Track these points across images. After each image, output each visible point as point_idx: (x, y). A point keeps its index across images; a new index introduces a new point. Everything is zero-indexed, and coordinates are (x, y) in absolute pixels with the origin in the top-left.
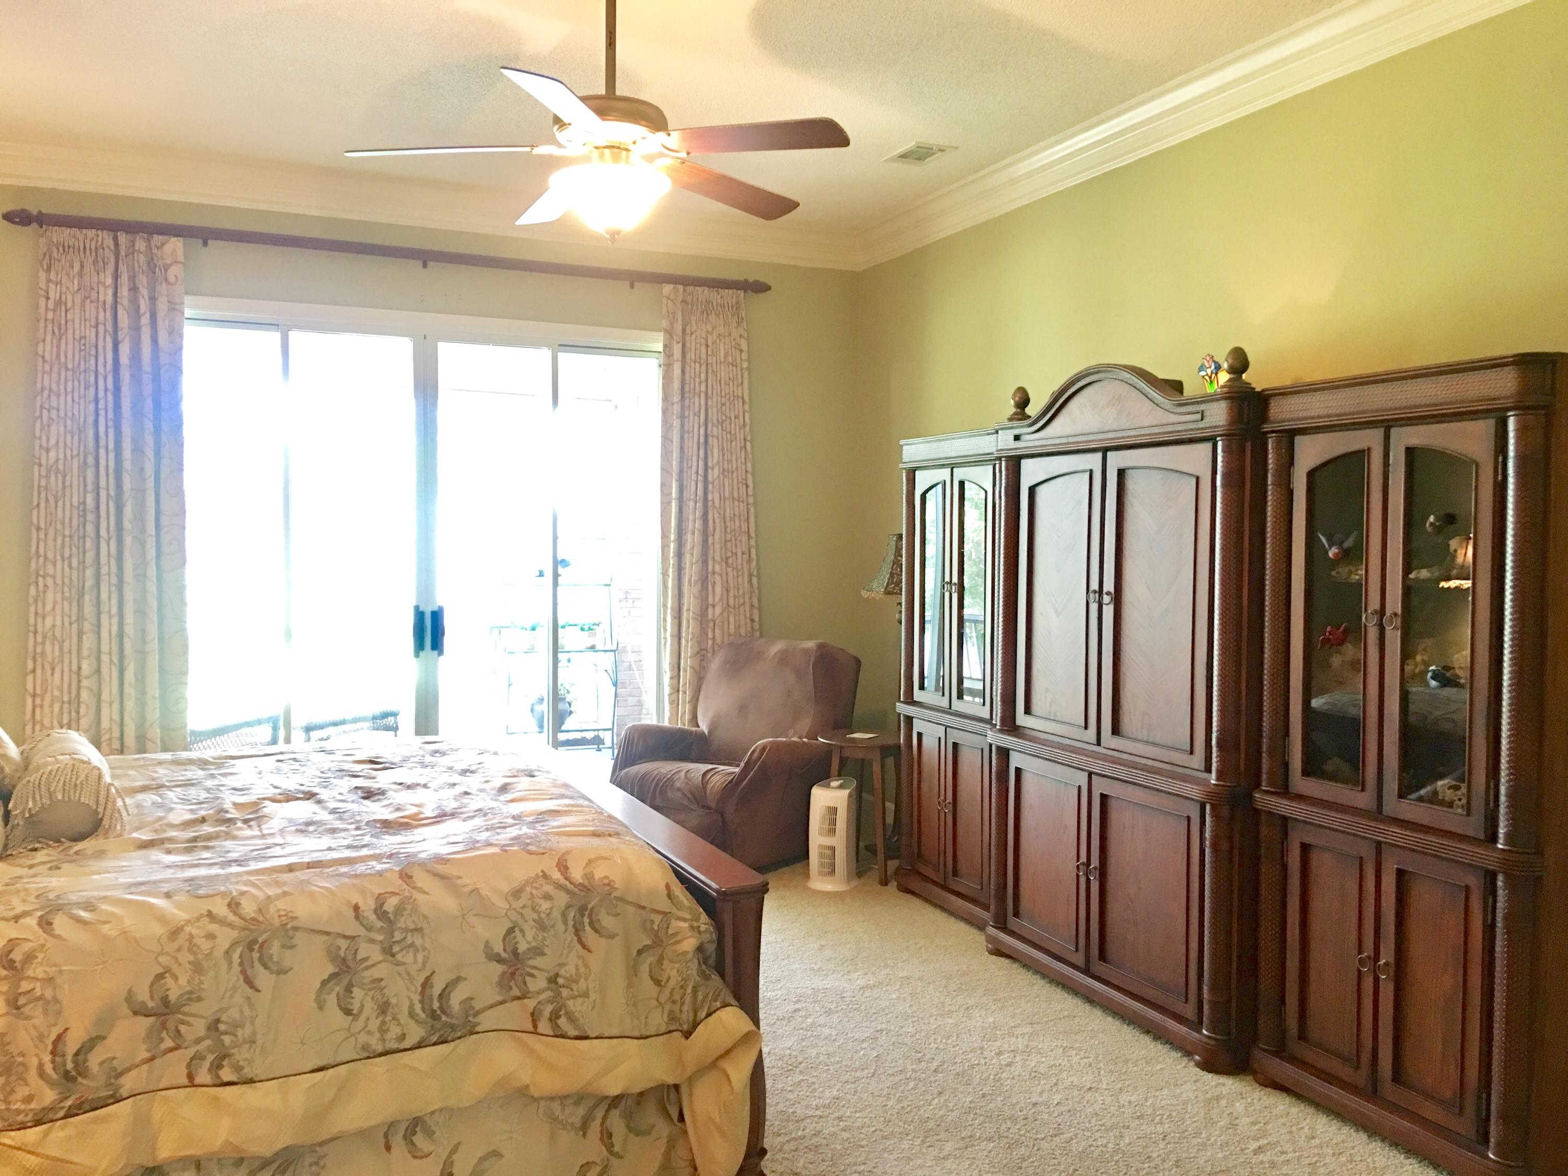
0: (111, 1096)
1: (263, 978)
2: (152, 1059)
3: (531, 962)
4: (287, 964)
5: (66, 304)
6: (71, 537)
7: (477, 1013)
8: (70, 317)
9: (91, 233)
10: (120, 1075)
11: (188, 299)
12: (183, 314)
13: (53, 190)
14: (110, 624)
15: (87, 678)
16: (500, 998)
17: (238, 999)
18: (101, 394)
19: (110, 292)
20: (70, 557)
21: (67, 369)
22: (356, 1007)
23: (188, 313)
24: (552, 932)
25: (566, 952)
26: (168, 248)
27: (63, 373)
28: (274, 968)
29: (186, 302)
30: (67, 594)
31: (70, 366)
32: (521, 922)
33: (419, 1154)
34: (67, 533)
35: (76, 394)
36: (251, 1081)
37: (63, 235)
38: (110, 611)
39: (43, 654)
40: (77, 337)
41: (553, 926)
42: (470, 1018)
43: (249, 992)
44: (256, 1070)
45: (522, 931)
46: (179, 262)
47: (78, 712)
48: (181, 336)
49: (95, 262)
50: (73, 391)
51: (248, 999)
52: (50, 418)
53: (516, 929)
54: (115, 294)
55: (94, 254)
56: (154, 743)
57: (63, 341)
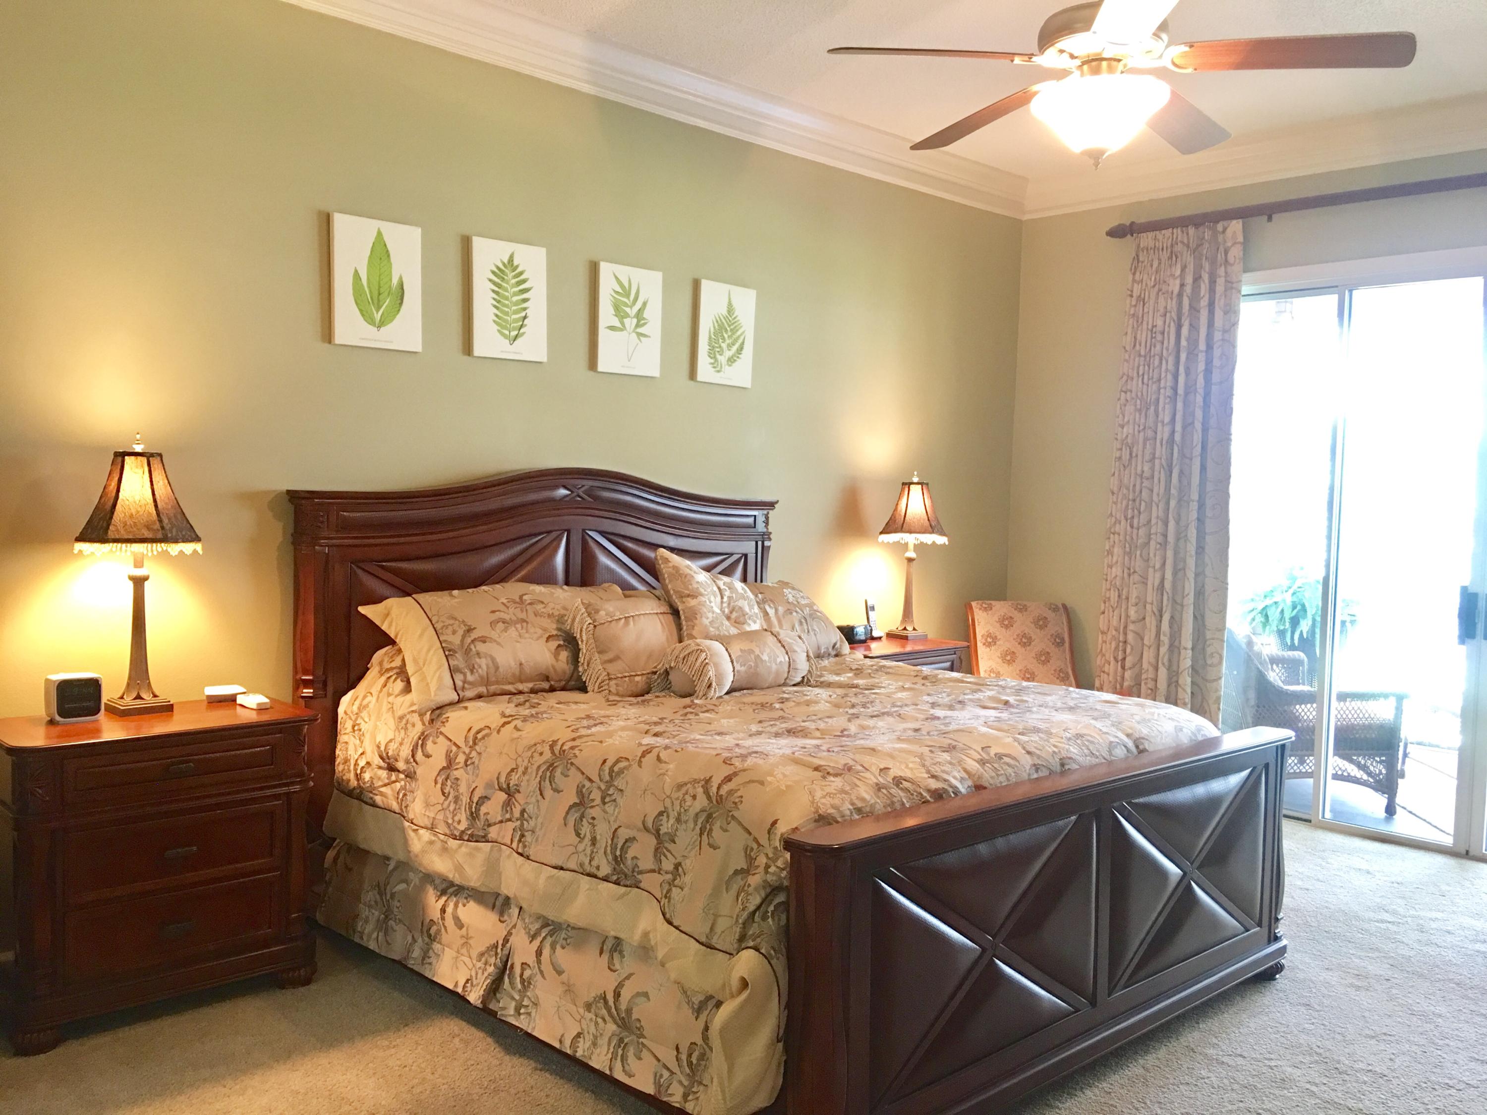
0: (484, 837)
1: (548, 792)
2: (501, 822)
3: (666, 845)
4: (561, 787)
5: (1144, 299)
6: (1134, 500)
7: (640, 873)
8: (1146, 310)
9: (1167, 233)
10: (489, 825)
11: (1246, 277)
12: (1239, 291)
13: (1150, 200)
14: (1154, 578)
15: (1133, 622)
16: (653, 867)
17: (533, 800)
18: (1163, 375)
19: (1178, 282)
20: (1133, 517)
21: (1140, 355)
22: (583, 833)
23: (1245, 290)
24: (684, 826)
25: (690, 847)
26: (1229, 232)
27: (1137, 359)
28: (554, 786)
29: (1243, 279)
30: (1128, 550)
31: (1143, 353)
32: (670, 810)
34: (1131, 497)
35: (1146, 377)
36: (528, 858)
37: (1147, 239)
38: (1154, 567)
39: (1109, 598)
40: (1150, 327)
41: (686, 822)
42: (635, 874)
43: (540, 797)
44: (531, 852)
45: (668, 817)
46: (1239, 243)
47: (1125, 651)
48: (1236, 313)
49: (1170, 258)
50: (1143, 375)
51: (538, 801)
52: (1127, 400)
53: (665, 814)
54: (1182, 285)
55: (1169, 250)
56: (1184, 690)
57: (1139, 332)
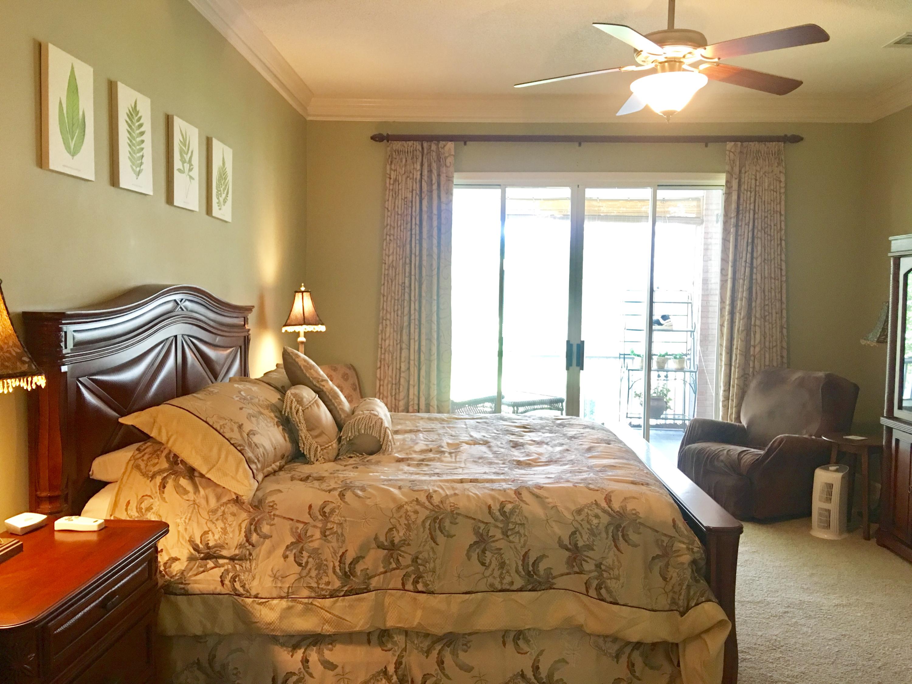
0: (366, 589)
1: (441, 538)
2: (385, 572)
3: (585, 553)
4: (452, 533)
5: (398, 181)
6: (398, 300)
7: (554, 578)
8: (400, 187)
9: (410, 143)
10: (370, 578)
11: (456, 175)
12: (453, 182)
13: (394, 122)
14: (415, 345)
15: (404, 372)
16: (568, 571)
17: (427, 547)
18: (413, 227)
19: (419, 173)
20: (398, 310)
21: (398, 214)
22: (487, 562)
23: (456, 181)
24: (598, 537)
25: (607, 551)
26: (447, 148)
27: (396, 216)
28: (446, 533)
29: (455, 176)
30: (395, 329)
31: (400, 213)
32: (580, 528)
33: (521, 651)
34: (396, 298)
35: (402, 227)
36: (432, 593)
37: (397, 145)
38: (414, 339)
39: (384, 359)
40: (403, 198)
41: (600, 534)
42: (550, 580)
43: (433, 544)
44: (436, 587)
45: (580, 534)
46: (452, 155)
47: (399, 390)
48: (452, 194)
49: (412, 158)
50: (401, 226)
51: (432, 548)
52: (390, 240)
53: (577, 533)
54: (421, 174)
55: (412, 154)
56: (434, 408)
57: (397, 200)
